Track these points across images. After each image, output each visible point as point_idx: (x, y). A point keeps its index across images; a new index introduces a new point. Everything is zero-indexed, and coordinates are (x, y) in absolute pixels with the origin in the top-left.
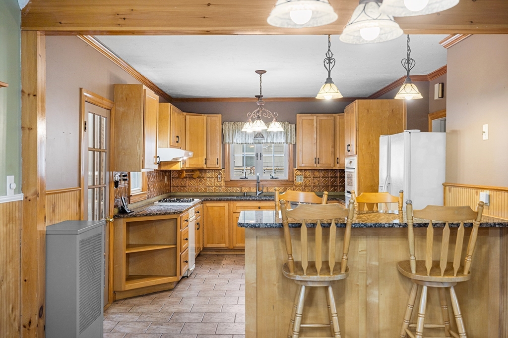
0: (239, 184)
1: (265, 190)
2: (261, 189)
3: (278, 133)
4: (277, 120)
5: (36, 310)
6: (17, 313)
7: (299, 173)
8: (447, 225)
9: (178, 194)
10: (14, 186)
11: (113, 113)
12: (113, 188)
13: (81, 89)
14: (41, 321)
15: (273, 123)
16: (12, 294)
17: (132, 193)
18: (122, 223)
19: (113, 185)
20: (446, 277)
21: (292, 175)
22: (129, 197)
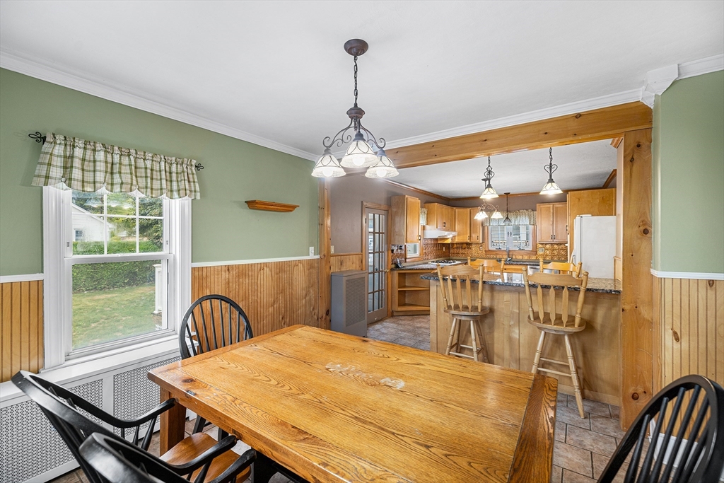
0: (494, 253)
1: (514, 257)
2: (511, 256)
3: (499, 219)
4: (498, 211)
5: (324, 311)
6: (316, 311)
7: (541, 246)
8: (565, 288)
9: (454, 258)
10: (313, 252)
11: (390, 212)
12: (390, 254)
13: (362, 202)
14: (328, 318)
15: (494, 213)
16: (313, 302)
17: (408, 257)
18: (396, 273)
19: (390, 252)
20: (555, 326)
21: (535, 247)
22: (406, 259)
